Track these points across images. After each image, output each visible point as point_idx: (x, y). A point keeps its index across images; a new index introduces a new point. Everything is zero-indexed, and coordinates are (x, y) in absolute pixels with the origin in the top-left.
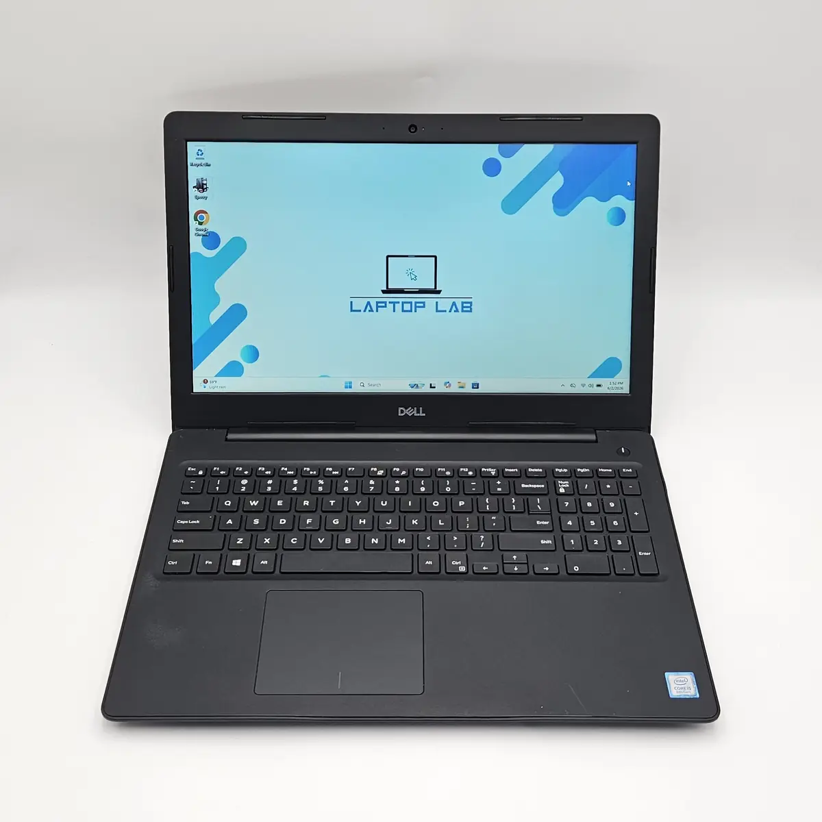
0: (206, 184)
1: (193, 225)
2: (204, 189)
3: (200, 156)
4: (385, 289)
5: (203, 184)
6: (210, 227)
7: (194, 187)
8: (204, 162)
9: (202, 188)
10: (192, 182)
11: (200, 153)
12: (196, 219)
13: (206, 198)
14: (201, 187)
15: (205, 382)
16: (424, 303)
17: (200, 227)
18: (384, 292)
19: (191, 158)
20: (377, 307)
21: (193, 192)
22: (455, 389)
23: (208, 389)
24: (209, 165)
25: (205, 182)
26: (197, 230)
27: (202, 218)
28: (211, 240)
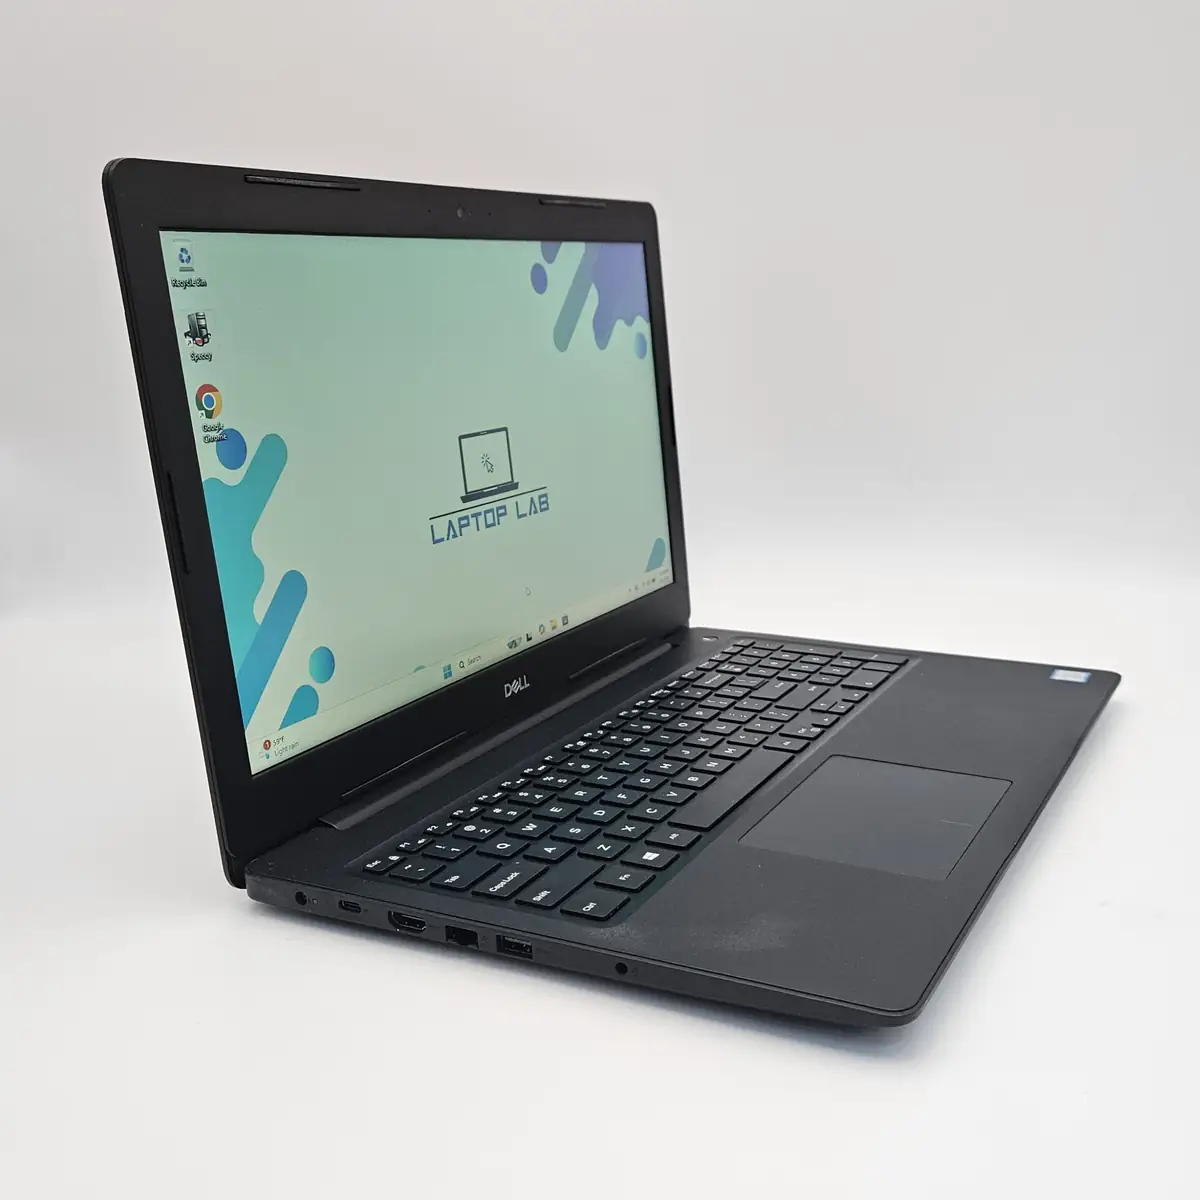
0: (205, 327)
1: (197, 418)
2: (203, 338)
3: (185, 265)
4: (464, 494)
5: (202, 327)
6: (226, 420)
7: (186, 335)
8: (194, 276)
9: (201, 336)
10: (181, 326)
11: (185, 256)
12: (200, 407)
13: (209, 357)
14: (198, 333)
15: (267, 745)
16: (504, 507)
17: (211, 422)
18: (465, 499)
19: (173, 270)
20: (461, 527)
21: (186, 346)
22: (550, 633)
23: (275, 758)
24: (204, 285)
25: (203, 322)
26: (206, 428)
27: (210, 402)
28: (232, 446)
